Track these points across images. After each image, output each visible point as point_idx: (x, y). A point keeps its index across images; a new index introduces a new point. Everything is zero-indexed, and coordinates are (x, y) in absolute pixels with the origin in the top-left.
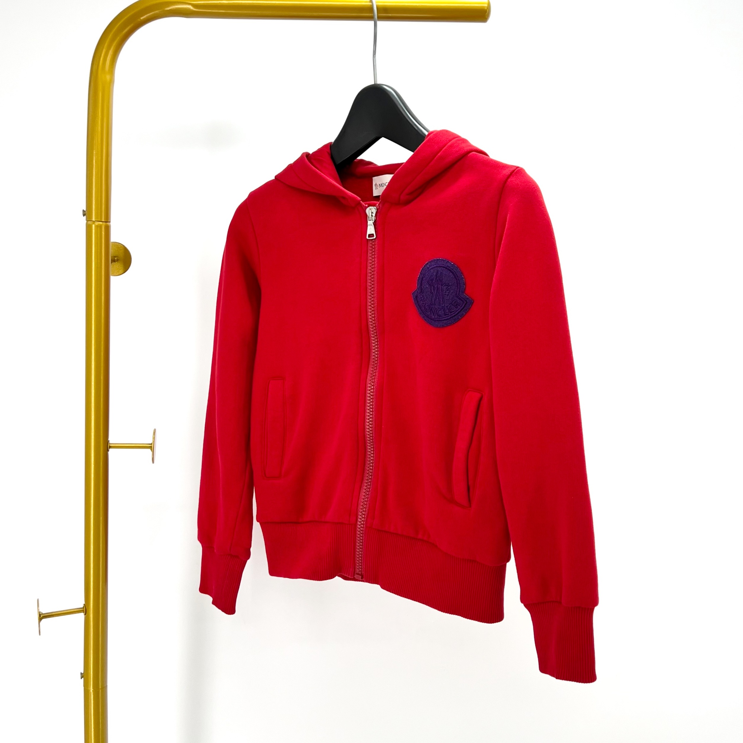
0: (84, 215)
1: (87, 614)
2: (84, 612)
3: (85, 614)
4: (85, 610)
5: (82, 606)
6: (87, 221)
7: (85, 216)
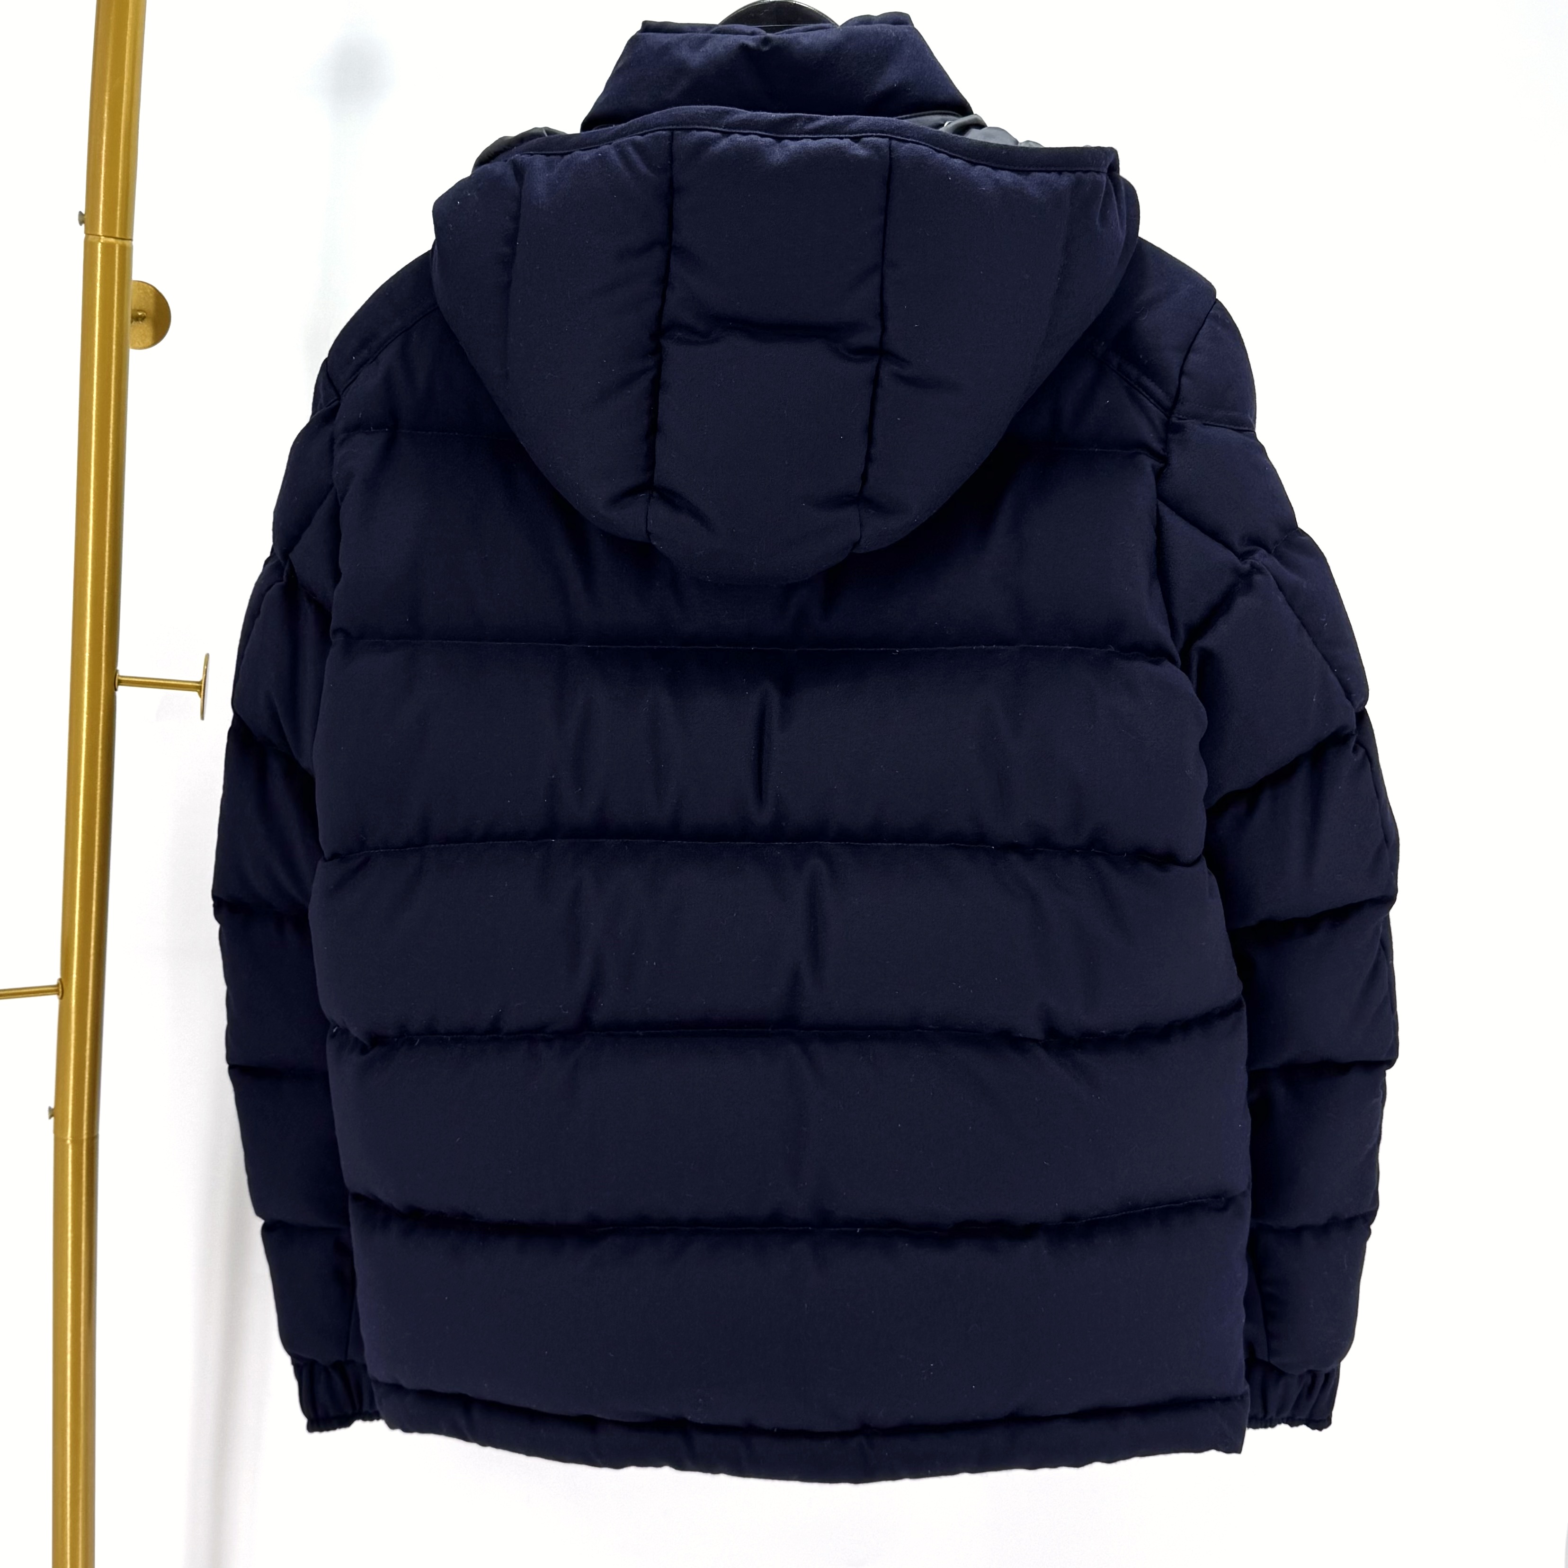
0: (81, 222)
1: (64, 997)
2: (58, 994)
3: (61, 998)
4: (60, 990)
5: (55, 983)
6: (87, 234)
7: (83, 225)
